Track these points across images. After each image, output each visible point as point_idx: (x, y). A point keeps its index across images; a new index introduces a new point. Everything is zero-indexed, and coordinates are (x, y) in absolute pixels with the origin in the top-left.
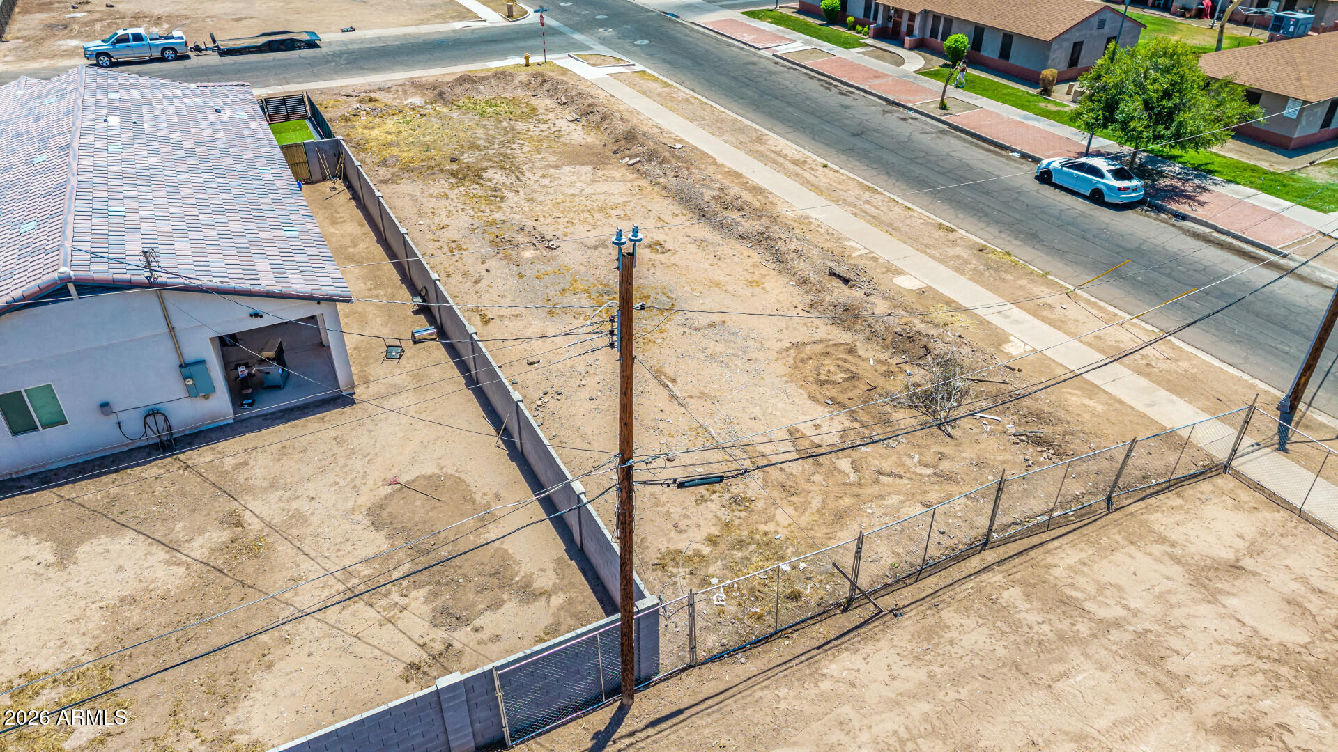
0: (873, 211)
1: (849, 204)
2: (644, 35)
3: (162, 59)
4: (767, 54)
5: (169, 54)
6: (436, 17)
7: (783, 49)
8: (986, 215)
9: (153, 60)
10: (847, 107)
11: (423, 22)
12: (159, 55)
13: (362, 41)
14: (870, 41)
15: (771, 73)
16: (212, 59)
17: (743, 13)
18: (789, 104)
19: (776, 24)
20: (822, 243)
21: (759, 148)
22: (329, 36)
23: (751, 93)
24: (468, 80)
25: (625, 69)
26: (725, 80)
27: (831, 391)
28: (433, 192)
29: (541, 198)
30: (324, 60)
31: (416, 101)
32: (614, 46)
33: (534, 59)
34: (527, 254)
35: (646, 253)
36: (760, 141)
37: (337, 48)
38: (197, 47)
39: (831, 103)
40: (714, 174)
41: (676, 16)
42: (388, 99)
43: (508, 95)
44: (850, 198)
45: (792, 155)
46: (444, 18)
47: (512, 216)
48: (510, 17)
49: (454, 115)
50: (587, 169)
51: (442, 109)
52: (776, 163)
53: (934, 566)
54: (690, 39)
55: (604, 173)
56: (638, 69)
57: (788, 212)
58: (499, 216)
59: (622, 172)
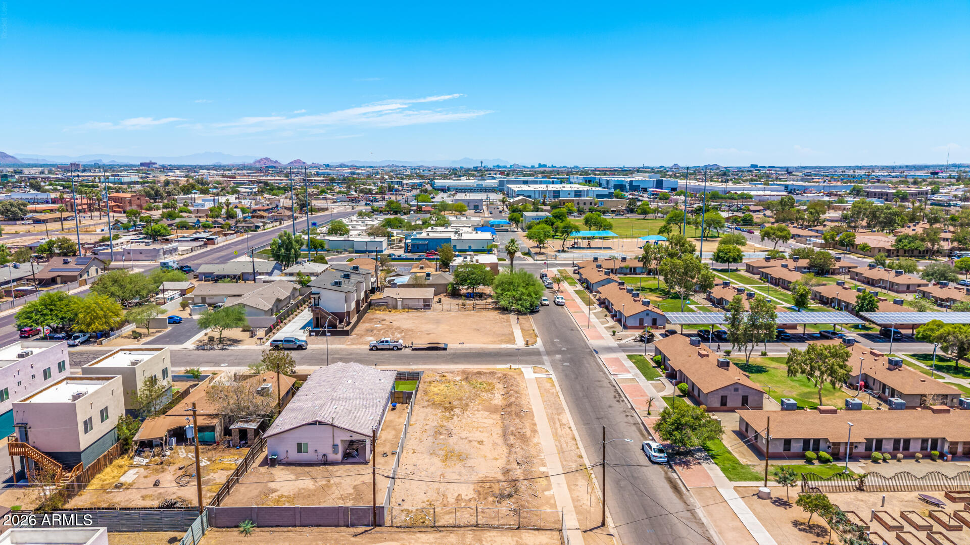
0: (564, 445)
1: (560, 442)
2: (571, 360)
3: (392, 349)
4: (612, 377)
5: (395, 348)
6: (499, 341)
7: (620, 376)
9: (390, 349)
10: (610, 406)
11: (492, 343)
13: (465, 349)
14: (662, 378)
15: (601, 386)
16: (409, 351)
17: (627, 355)
19: (634, 363)
20: (533, 452)
21: (556, 417)
22: (453, 346)
23: (581, 394)
24: (479, 373)
25: (545, 376)
26: (578, 387)
27: (480, 489)
28: (434, 413)
29: (464, 420)
30: (443, 356)
31: (458, 378)
32: (554, 364)
33: (514, 366)
34: (442, 437)
35: (476, 444)
36: (559, 414)
37: (452, 351)
38: (406, 347)
39: (608, 404)
40: (527, 423)
41: (597, 352)
42: (449, 376)
43: (490, 381)
44: (563, 440)
45: (564, 421)
46: (502, 342)
47: (449, 425)
48: (527, 344)
49: (466, 386)
50: (488, 413)
51: (463, 383)
52: (554, 423)
53: (459, 526)
54: (588, 365)
55: (492, 416)
56: (551, 376)
57: (535, 440)
58: (446, 424)
59: (497, 417)
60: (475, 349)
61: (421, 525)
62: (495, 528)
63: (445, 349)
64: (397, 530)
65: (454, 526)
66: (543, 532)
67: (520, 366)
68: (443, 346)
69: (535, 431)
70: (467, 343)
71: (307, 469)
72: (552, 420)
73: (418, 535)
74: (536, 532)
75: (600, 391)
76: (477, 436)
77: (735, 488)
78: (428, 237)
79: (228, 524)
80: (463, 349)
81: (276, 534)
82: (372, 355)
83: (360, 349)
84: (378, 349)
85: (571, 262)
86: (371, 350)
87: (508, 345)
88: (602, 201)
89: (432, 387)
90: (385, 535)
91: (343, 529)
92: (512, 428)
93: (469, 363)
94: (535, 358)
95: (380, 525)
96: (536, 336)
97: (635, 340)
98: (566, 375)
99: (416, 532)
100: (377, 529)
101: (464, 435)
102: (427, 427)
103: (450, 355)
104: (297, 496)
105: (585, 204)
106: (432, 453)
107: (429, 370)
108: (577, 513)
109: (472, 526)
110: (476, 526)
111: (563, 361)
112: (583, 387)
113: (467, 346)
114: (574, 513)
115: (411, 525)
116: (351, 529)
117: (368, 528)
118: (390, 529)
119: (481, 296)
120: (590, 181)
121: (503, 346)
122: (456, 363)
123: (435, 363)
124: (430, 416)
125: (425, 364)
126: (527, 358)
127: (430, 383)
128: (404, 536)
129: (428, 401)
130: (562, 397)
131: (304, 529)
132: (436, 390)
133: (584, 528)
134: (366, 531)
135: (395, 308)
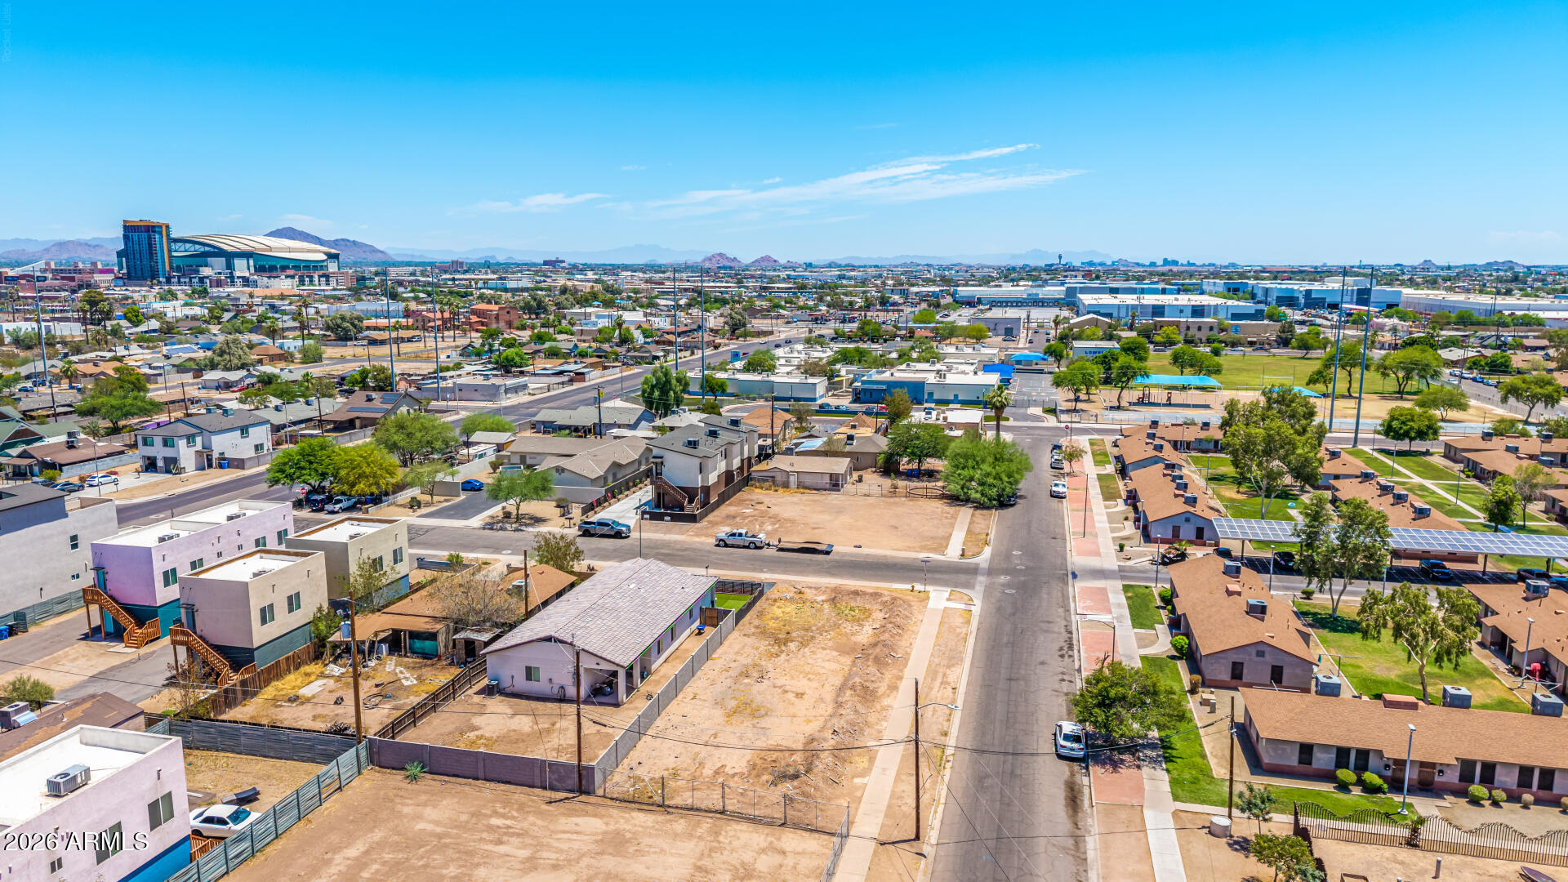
2: (1022, 586)
3: (748, 547)
4: (1075, 619)
5: (752, 546)
7: (1091, 617)
9: (744, 547)
10: (1045, 664)
11: (909, 549)
12: (746, 545)
13: (860, 555)
14: (1161, 626)
15: (1049, 631)
16: (772, 552)
17: (1123, 585)
18: (1013, 652)
19: (1128, 598)
20: (872, 718)
22: (843, 548)
23: (1005, 639)
24: (856, 593)
25: (963, 606)
26: (1008, 628)
27: (759, 762)
28: (757, 645)
29: (794, 661)
30: (819, 563)
31: (820, 598)
32: (988, 592)
33: (918, 587)
34: (746, 681)
35: (791, 696)
37: (837, 557)
38: (768, 545)
39: (1042, 659)
40: (889, 675)
41: (1074, 576)
42: (809, 594)
43: (868, 607)
46: (923, 548)
47: (768, 665)
48: (962, 555)
49: (826, 611)
50: (836, 654)
51: (826, 606)
53: (698, 810)
54: (1045, 596)
55: (840, 658)
56: (972, 608)
57: (886, 702)
58: (763, 663)
59: (847, 660)
60: (875, 556)
61: (646, 800)
62: (750, 819)
63: (828, 553)
64: (610, 802)
65: (691, 809)
66: (816, 835)
67: (929, 588)
68: (825, 548)
69: (893, 688)
70: (869, 547)
71: (534, 704)
73: (635, 814)
74: (806, 834)
75: (1041, 638)
76: (801, 684)
77: (1176, 814)
78: (892, 379)
79: (395, 764)
80: (856, 555)
81: (449, 785)
82: (715, 553)
83: (702, 543)
84: (726, 546)
85: (1118, 427)
86: (718, 545)
87: (931, 555)
88: (1237, 325)
89: (775, 608)
90: (590, 808)
91: (538, 791)
92: (857, 680)
93: (853, 577)
94: (963, 577)
95: (588, 793)
96: (986, 543)
97: (1153, 562)
98: (999, 609)
99: (633, 809)
100: (583, 798)
101: (779, 682)
102: (733, 665)
103: (837, 561)
104: (499, 740)
105: (1200, 329)
106: (717, 703)
107: (785, 581)
108: (886, 816)
109: (716, 812)
110: (723, 812)
111: (1008, 585)
112: (1016, 628)
113: (865, 551)
114: (882, 815)
115: (631, 799)
116: (549, 794)
117: (571, 795)
118: (600, 801)
119: (931, 474)
120: (1236, 290)
121: (922, 555)
122: (833, 575)
123: (801, 573)
124: (748, 650)
125: (785, 572)
126: (946, 577)
127: (775, 600)
128: (614, 812)
129: (757, 627)
130: (971, 641)
131: (488, 784)
132: (778, 612)
133: (883, 839)
134: (567, 798)
135: (786, 485)
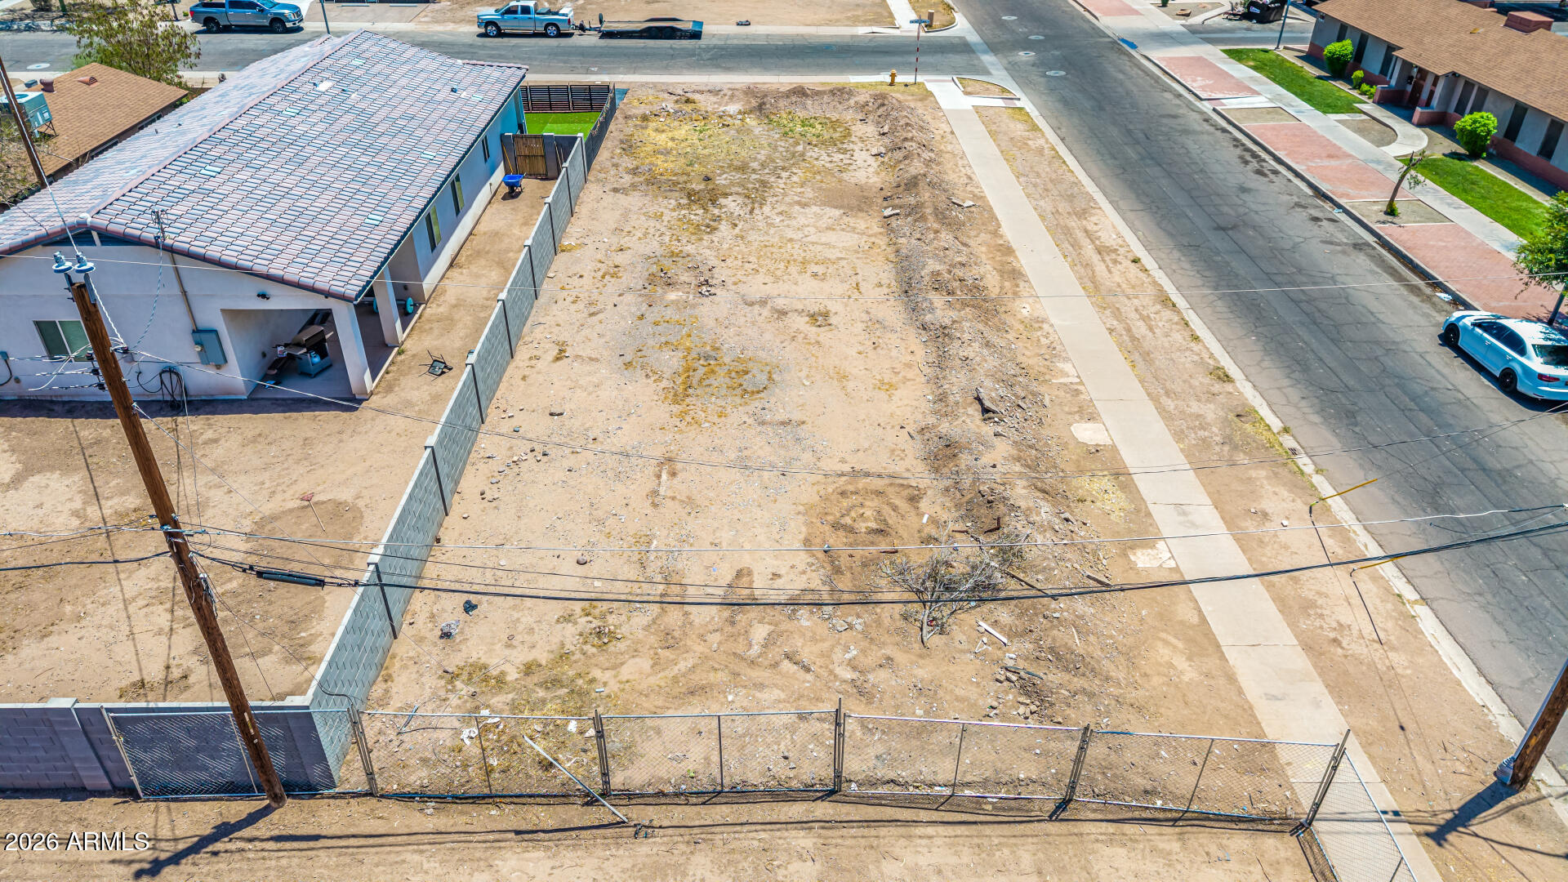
0: (1140, 329)
1: (1117, 314)
2: (1067, 63)
3: (545, 35)
4: (1207, 107)
5: (552, 30)
6: (848, 18)
7: (1232, 104)
8: (1305, 368)
9: (535, 35)
10: (1244, 190)
11: (830, 23)
12: (541, 29)
13: (755, 37)
14: (1369, 107)
15: (1186, 132)
16: (591, 40)
17: (1225, 51)
18: (1169, 174)
19: (1255, 68)
20: (1029, 357)
21: (1073, 223)
22: (718, 29)
23: (1131, 153)
24: (800, 92)
25: (1001, 103)
26: (1114, 133)
28: (652, 210)
29: (753, 236)
30: (690, 53)
31: (733, 108)
32: (1019, 77)
34: (672, 296)
35: (801, 323)
36: (1083, 214)
37: (715, 42)
39: (1231, 182)
40: (979, 243)
41: (1133, 46)
42: (706, 103)
43: (834, 116)
44: (1128, 308)
45: (1108, 238)
46: (856, 21)
47: (703, 251)
48: (928, 27)
49: (757, 131)
50: (837, 213)
51: (751, 121)
52: (1076, 245)
53: (741, 794)
54: (1121, 76)
55: (851, 221)
56: (1018, 104)
58: (690, 249)
59: (869, 224)
60: (782, 36)
62: (940, 803)
63: (696, 35)
64: (400, 817)
65: (714, 795)
67: (920, 79)
68: (689, 26)
69: (1014, 275)
70: (760, 23)
72: (1062, 235)
76: (805, 291)
80: (747, 37)
82: (484, 47)
83: (451, 34)
84: (501, 34)
86: (484, 34)
87: (875, 29)
89: (650, 131)
92: (933, 265)
93: (766, 69)
94: (958, 59)
95: (305, 788)
96: (950, 8)
97: (1232, 15)
98: (1065, 102)
100: (292, 815)
102: (620, 259)
103: (708, 49)
107: (643, 85)
109: (810, 792)
110: (832, 792)
111: (1042, 65)
113: (759, 30)
115: (478, 786)
117: (239, 809)
121: (862, 30)
122: (728, 69)
123: (666, 69)
124: (637, 222)
125: (635, 71)
126: (938, 58)
127: (645, 118)
129: (634, 172)
130: (1069, 162)
132: (662, 139)
134: (224, 830)
